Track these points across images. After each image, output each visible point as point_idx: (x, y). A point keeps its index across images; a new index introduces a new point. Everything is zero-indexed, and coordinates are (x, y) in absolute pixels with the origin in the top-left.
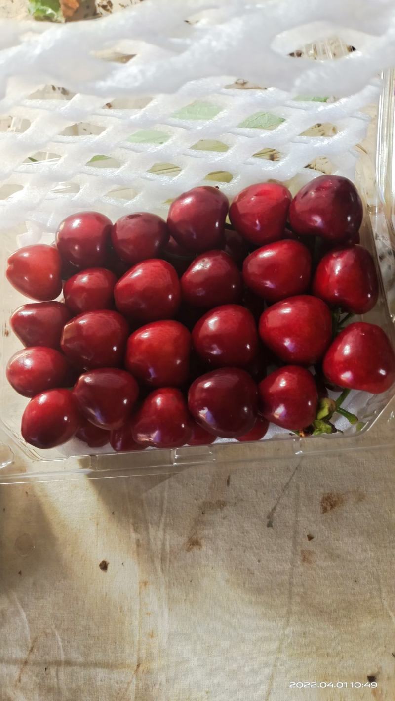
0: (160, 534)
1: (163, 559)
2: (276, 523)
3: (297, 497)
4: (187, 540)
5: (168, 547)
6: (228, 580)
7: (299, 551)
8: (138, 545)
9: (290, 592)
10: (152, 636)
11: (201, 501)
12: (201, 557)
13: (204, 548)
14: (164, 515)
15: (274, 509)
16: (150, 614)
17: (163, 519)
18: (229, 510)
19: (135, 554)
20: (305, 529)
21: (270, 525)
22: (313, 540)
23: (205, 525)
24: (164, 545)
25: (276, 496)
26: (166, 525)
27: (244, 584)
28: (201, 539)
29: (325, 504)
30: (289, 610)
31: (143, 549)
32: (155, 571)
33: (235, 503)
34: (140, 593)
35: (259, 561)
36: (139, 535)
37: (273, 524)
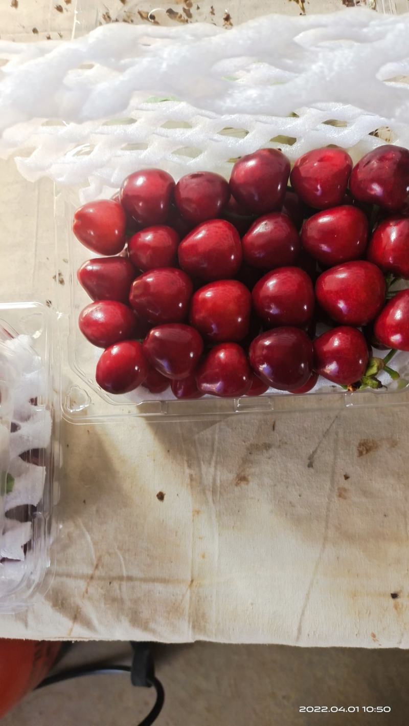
0: (212, 470)
1: (214, 492)
2: (316, 464)
3: (336, 441)
4: (235, 476)
5: (218, 482)
6: (271, 512)
7: (336, 488)
8: (191, 478)
9: (327, 522)
10: (203, 557)
11: (249, 443)
12: (248, 491)
13: (251, 483)
14: (215, 454)
15: (314, 452)
16: (202, 538)
17: (214, 458)
18: (273, 451)
19: (189, 487)
20: (342, 470)
21: (310, 465)
22: (349, 479)
23: (252, 463)
24: (214, 480)
25: (317, 441)
26: (216, 463)
27: (286, 514)
28: (248, 476)
29: (361, 449)
30: (326, 538)
31: (195, 482)
32: (207, 502)
33: (280, 446)
34: (193, 521)
35: (300, 496)
36: (192, 471)
37: (313, 465)
